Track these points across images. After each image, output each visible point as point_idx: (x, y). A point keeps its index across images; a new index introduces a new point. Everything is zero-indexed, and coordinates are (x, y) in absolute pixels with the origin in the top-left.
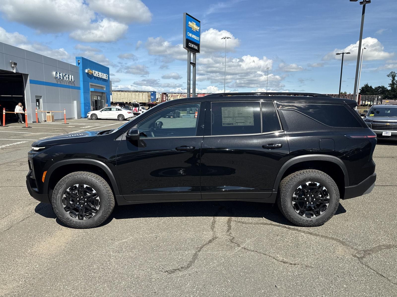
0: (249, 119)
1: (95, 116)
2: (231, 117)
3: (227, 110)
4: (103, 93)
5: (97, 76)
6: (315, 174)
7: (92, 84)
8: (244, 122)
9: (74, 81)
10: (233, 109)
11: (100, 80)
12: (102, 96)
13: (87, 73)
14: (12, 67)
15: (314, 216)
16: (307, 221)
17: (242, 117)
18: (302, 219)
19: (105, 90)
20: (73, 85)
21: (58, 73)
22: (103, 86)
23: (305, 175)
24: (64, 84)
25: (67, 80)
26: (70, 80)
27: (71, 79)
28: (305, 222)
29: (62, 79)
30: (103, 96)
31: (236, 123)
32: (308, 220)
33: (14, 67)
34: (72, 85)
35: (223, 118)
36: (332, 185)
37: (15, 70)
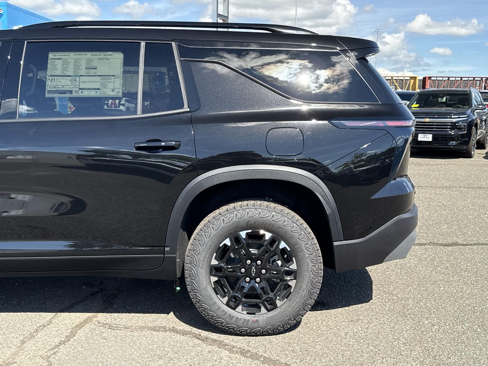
0: (111, 82)
2: (69, 76)
3: (61, 59)
6: (260, 210)
8: (99, 89)
10: (77, 57)
15: (263, 309)
16: (245, 323)
17: (94, 76)
18: (235, 318)
23: (236, 214)
28: (241, 325)
31: (80, 89)
32: (249, 320)
35: (50, 78)
36: (300, 237)
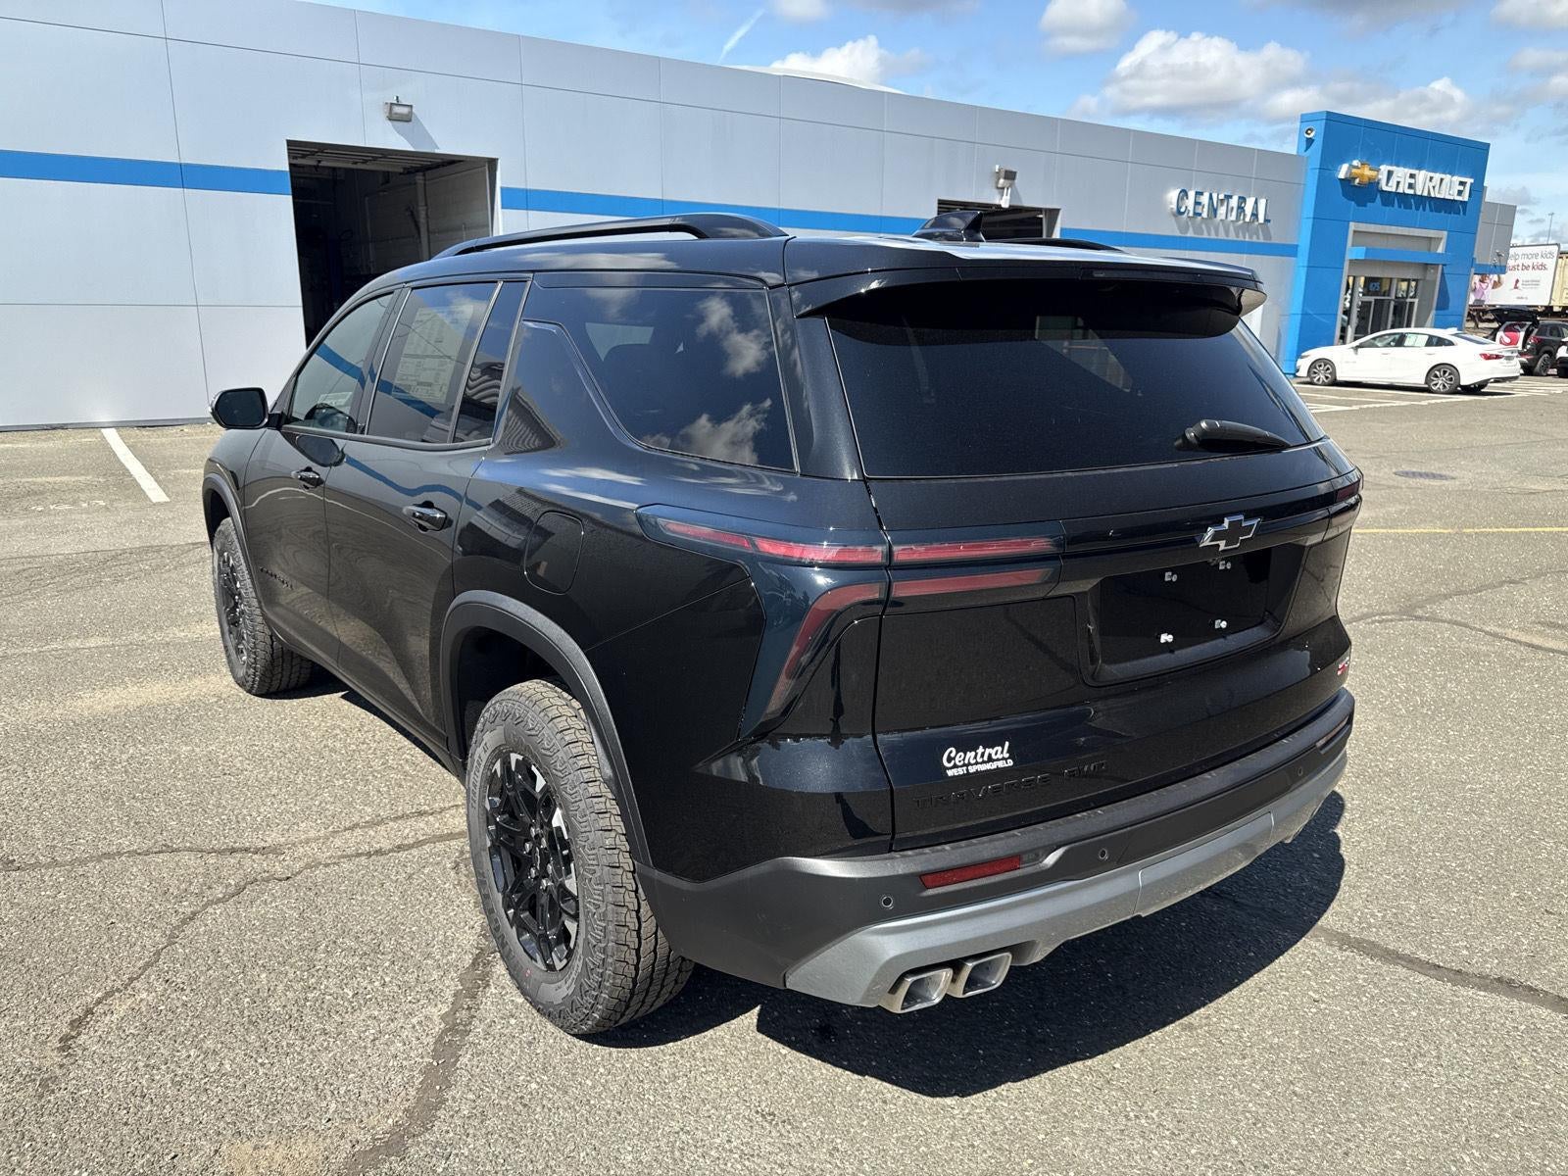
1: (1328, 369)
4: (1427, 264)
5: (1404, 189)
7: (1363, 227)
9: (1267, 221)
11: (1417, 209)
12: (1421, 283)
13: (1347, 182)
14: (998, 188)
19: (1440, 250)
20: (1258, 238)
21: (1192, 194)
22: (1431, 233)
24: (1213, 236)
25: (1233, 217)
26: (1247, 220)
27: (1255, 215)
29: (1205, 215)
30: (1428, 278)
33: (1003, 188)
34: (1255, 239)
37: (1009, 197)
